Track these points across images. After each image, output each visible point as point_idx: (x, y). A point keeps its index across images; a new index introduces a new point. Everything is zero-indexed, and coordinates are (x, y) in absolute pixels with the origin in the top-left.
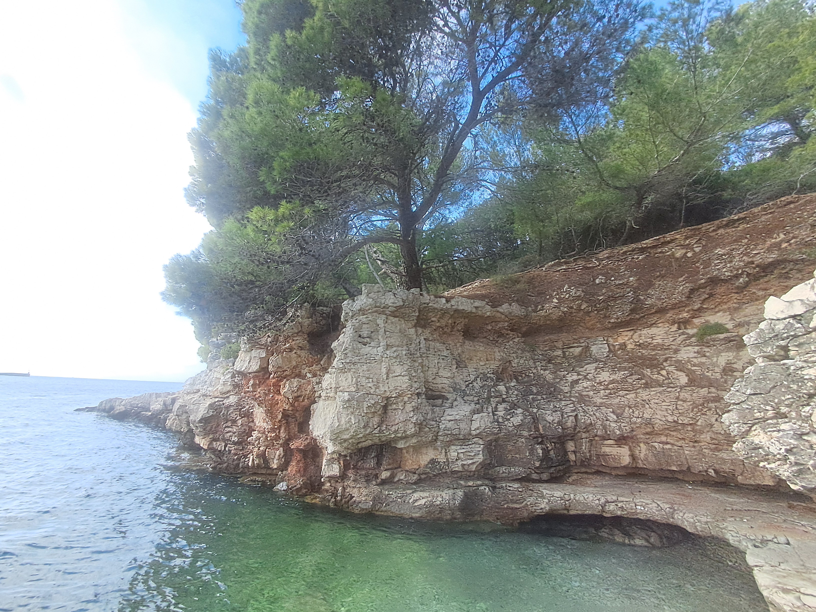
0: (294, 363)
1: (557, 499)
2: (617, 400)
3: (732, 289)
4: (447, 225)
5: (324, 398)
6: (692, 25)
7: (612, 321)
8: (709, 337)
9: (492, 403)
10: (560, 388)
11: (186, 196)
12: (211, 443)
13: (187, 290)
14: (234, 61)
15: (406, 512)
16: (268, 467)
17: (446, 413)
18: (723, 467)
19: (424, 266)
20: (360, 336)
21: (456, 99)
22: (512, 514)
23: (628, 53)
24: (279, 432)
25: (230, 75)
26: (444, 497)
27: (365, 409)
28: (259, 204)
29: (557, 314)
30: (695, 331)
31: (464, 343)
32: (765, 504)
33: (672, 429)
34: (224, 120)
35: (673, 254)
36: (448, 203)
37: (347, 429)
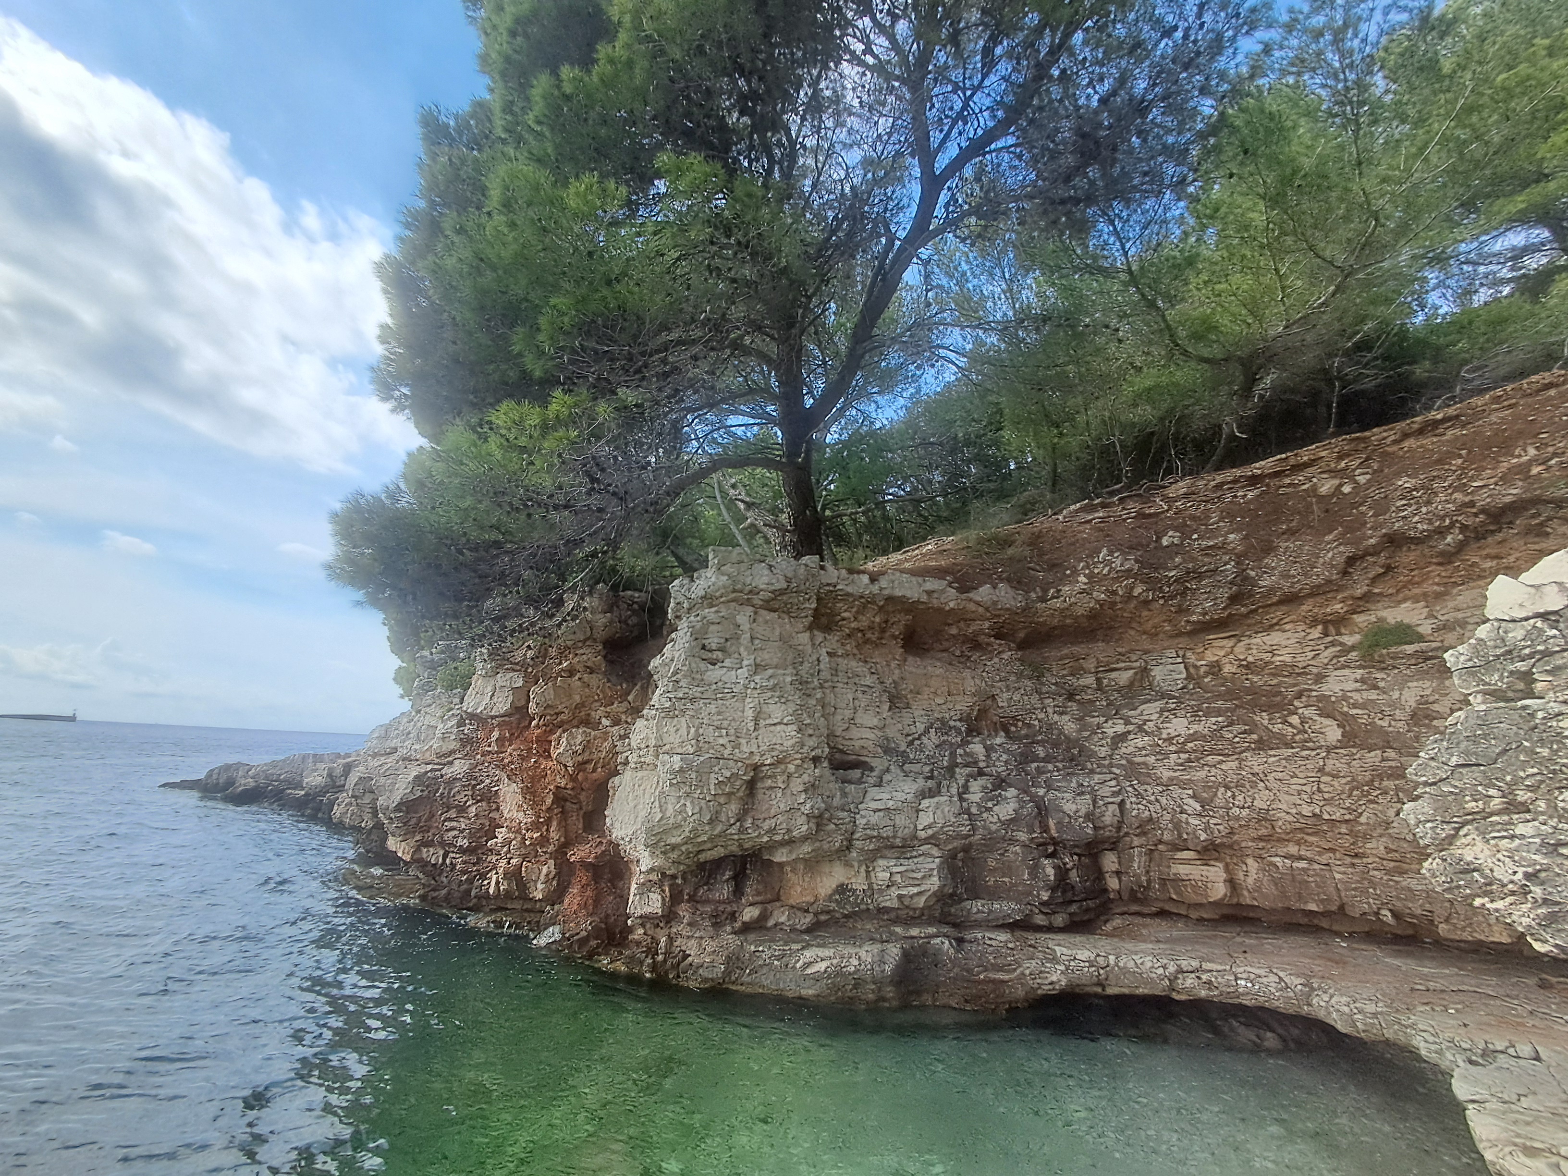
0: (577, 698)
1: (1082, 964)
2: (1202, 774)
3: (1432, 557)
4: (873, 434)
5: (633, 766)
6: (1351, 40)
7: (1194, 618)
8: (1385, 651)
9: (958, 777)
10: (1091, 750)
11: (372, 381)
12: (418, 850)
13: (375, 560)
14: (463, 126)
15: (791, 987)
16: (525, 897)
17: (869, 796)
18: (1410, 905)
19: (828, 513)
20: (704, 647)
21: (889, 191)
22: (994, 991)
23: (1223, 97)
24: (548, 830)
25: (455, 152)
26: (863, 958)
27: (712, 787)
28: (511, 396)
29: (1085, 605)
30: (1357, 638)
31: (905, 660)
32: (1494, 981)
33: (1310, 831)
34: (446, 237)
35: (1314, 488)
36: (874, 390)
37: (678, 826)
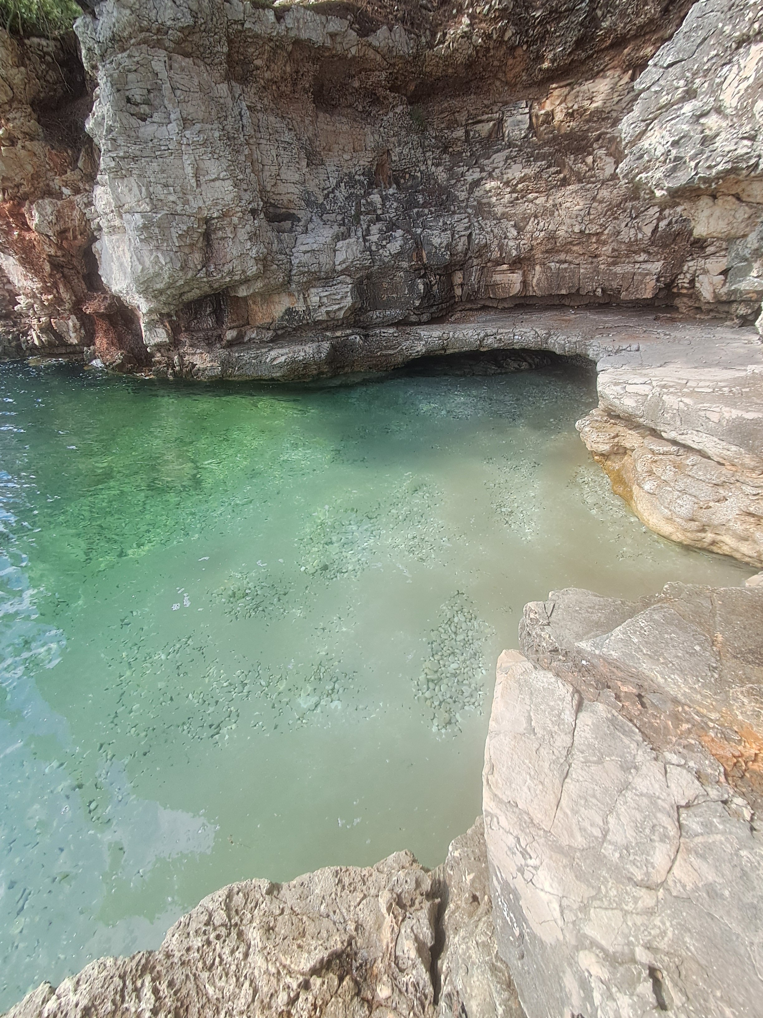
0: (30, 169)
1: (435, 339)
2: (523, 208)
5: (106, 230)
7: (546, 65)
9: (362, 222)
10: (454, 195)
15: (265, 373)
16: (65, 344)
17: (299, 242)
18: (612, 283)
20: (129, 100)
22: (385, 361)
24: (58, 292)
26: (308, 352)
27: (175, 240)
29: (464, 52)
31: (317, 116)
33: (576, 243)
37: (158, 275)
